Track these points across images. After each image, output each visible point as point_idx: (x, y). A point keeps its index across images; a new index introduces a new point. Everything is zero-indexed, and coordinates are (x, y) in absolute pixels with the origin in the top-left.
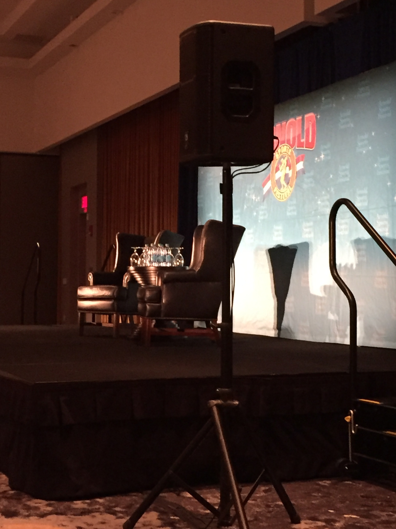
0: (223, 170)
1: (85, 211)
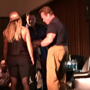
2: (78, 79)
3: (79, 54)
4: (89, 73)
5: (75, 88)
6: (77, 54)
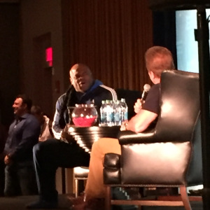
0: (198, 13)
1: (50, 65)
2: (131, 145)
4: (155, 132)
5: (122, 167)
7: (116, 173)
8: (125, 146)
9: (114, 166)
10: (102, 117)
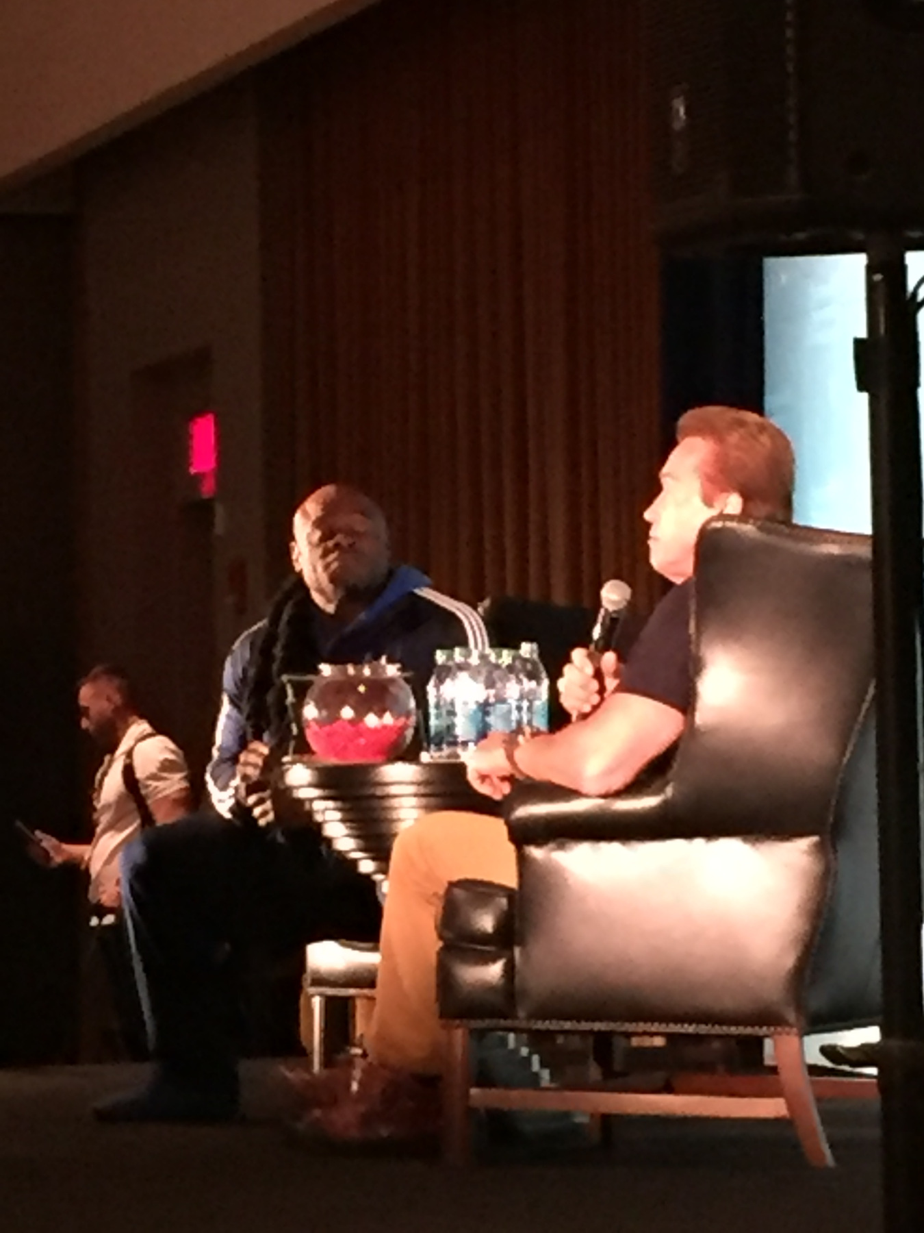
0: (870, 271)
1: (207, 489)
2: (561, 847)
3: (560, 598)
4: (669, 791)
5: (522, 943)
6: (534, 594)
7: (495, 971)
8: (536, 853)
9: (484, 938)
10: (433, 722)
